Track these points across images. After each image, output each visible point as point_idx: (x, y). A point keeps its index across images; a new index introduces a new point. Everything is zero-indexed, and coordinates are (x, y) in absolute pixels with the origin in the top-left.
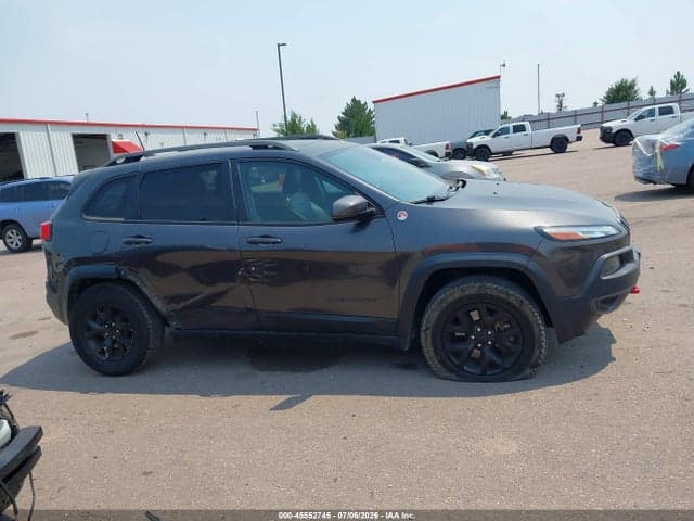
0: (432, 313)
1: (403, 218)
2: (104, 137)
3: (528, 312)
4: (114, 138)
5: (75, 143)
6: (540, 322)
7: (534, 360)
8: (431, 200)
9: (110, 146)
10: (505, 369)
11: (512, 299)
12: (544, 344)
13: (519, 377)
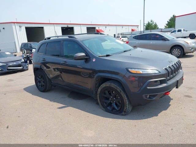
0: (99, 90)
1: (94, 61)
2: (94, 28)
3: (122, 95)
4: (97, 28)
5: (87, 30)
6: (126, 98)
7: (124, 110)
8: (108, 56)
9: (96, 30)
10: (117, 111)
11: (118, 90)
12: (127, 106)
13: (120, 114)
